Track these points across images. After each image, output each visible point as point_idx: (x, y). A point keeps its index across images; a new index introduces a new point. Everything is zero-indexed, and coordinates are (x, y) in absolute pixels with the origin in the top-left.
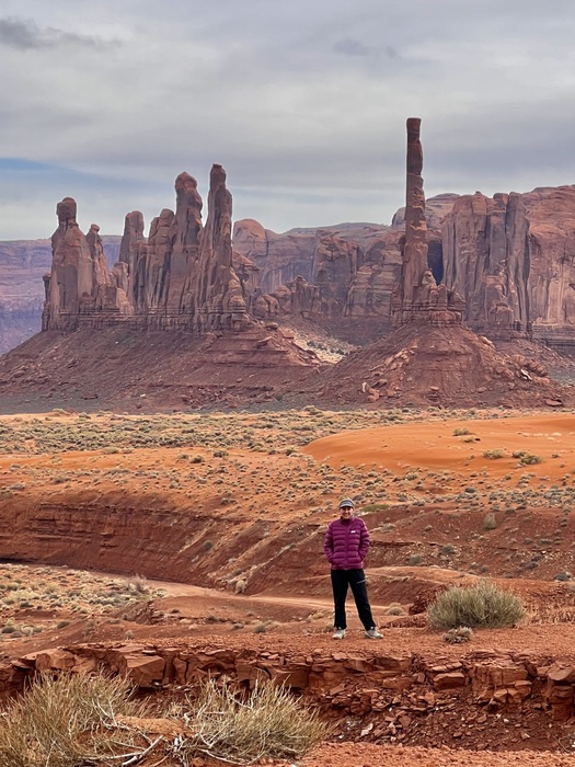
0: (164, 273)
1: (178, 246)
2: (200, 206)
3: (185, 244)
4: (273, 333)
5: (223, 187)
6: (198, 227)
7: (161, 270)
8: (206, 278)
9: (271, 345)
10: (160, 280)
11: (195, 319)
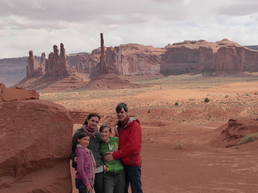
0: (52, 65)
1: (54, 60)
2: (58, 51)
3: (56, 59)
4: (75, 76)
5: (63, 48)
6: (58, 55)
7: (51, 64)
8: (61, 66)
9: (74, 78)
10: (51, 66)
11: (59, 74)
